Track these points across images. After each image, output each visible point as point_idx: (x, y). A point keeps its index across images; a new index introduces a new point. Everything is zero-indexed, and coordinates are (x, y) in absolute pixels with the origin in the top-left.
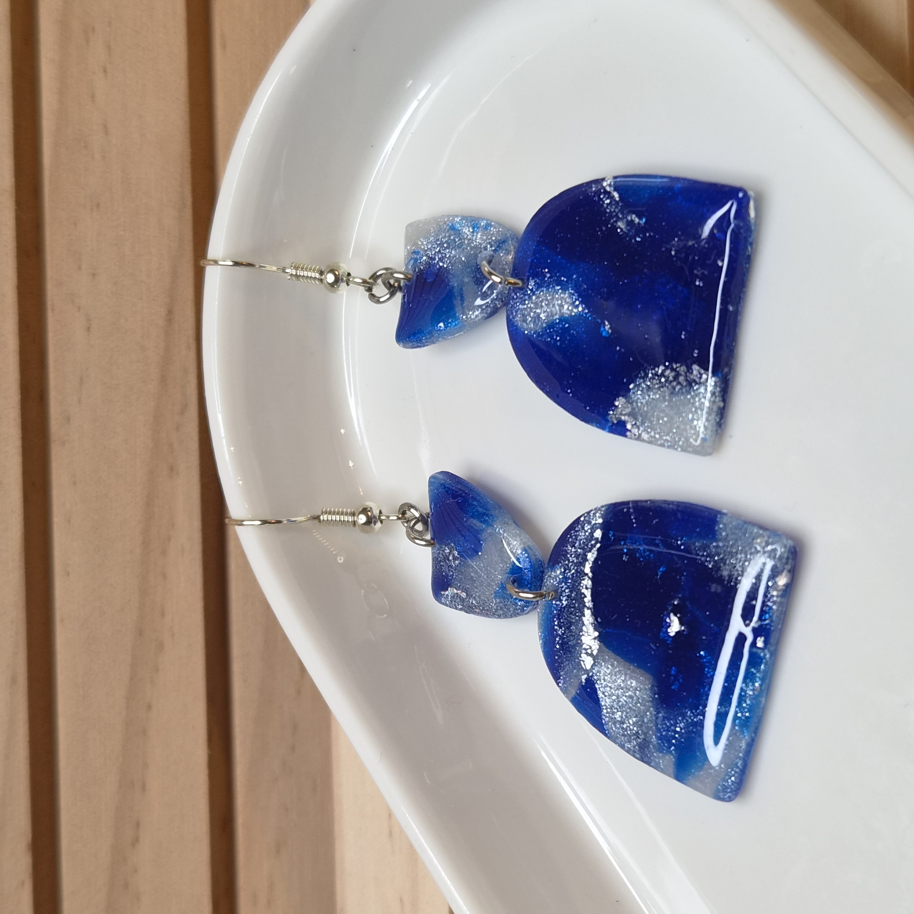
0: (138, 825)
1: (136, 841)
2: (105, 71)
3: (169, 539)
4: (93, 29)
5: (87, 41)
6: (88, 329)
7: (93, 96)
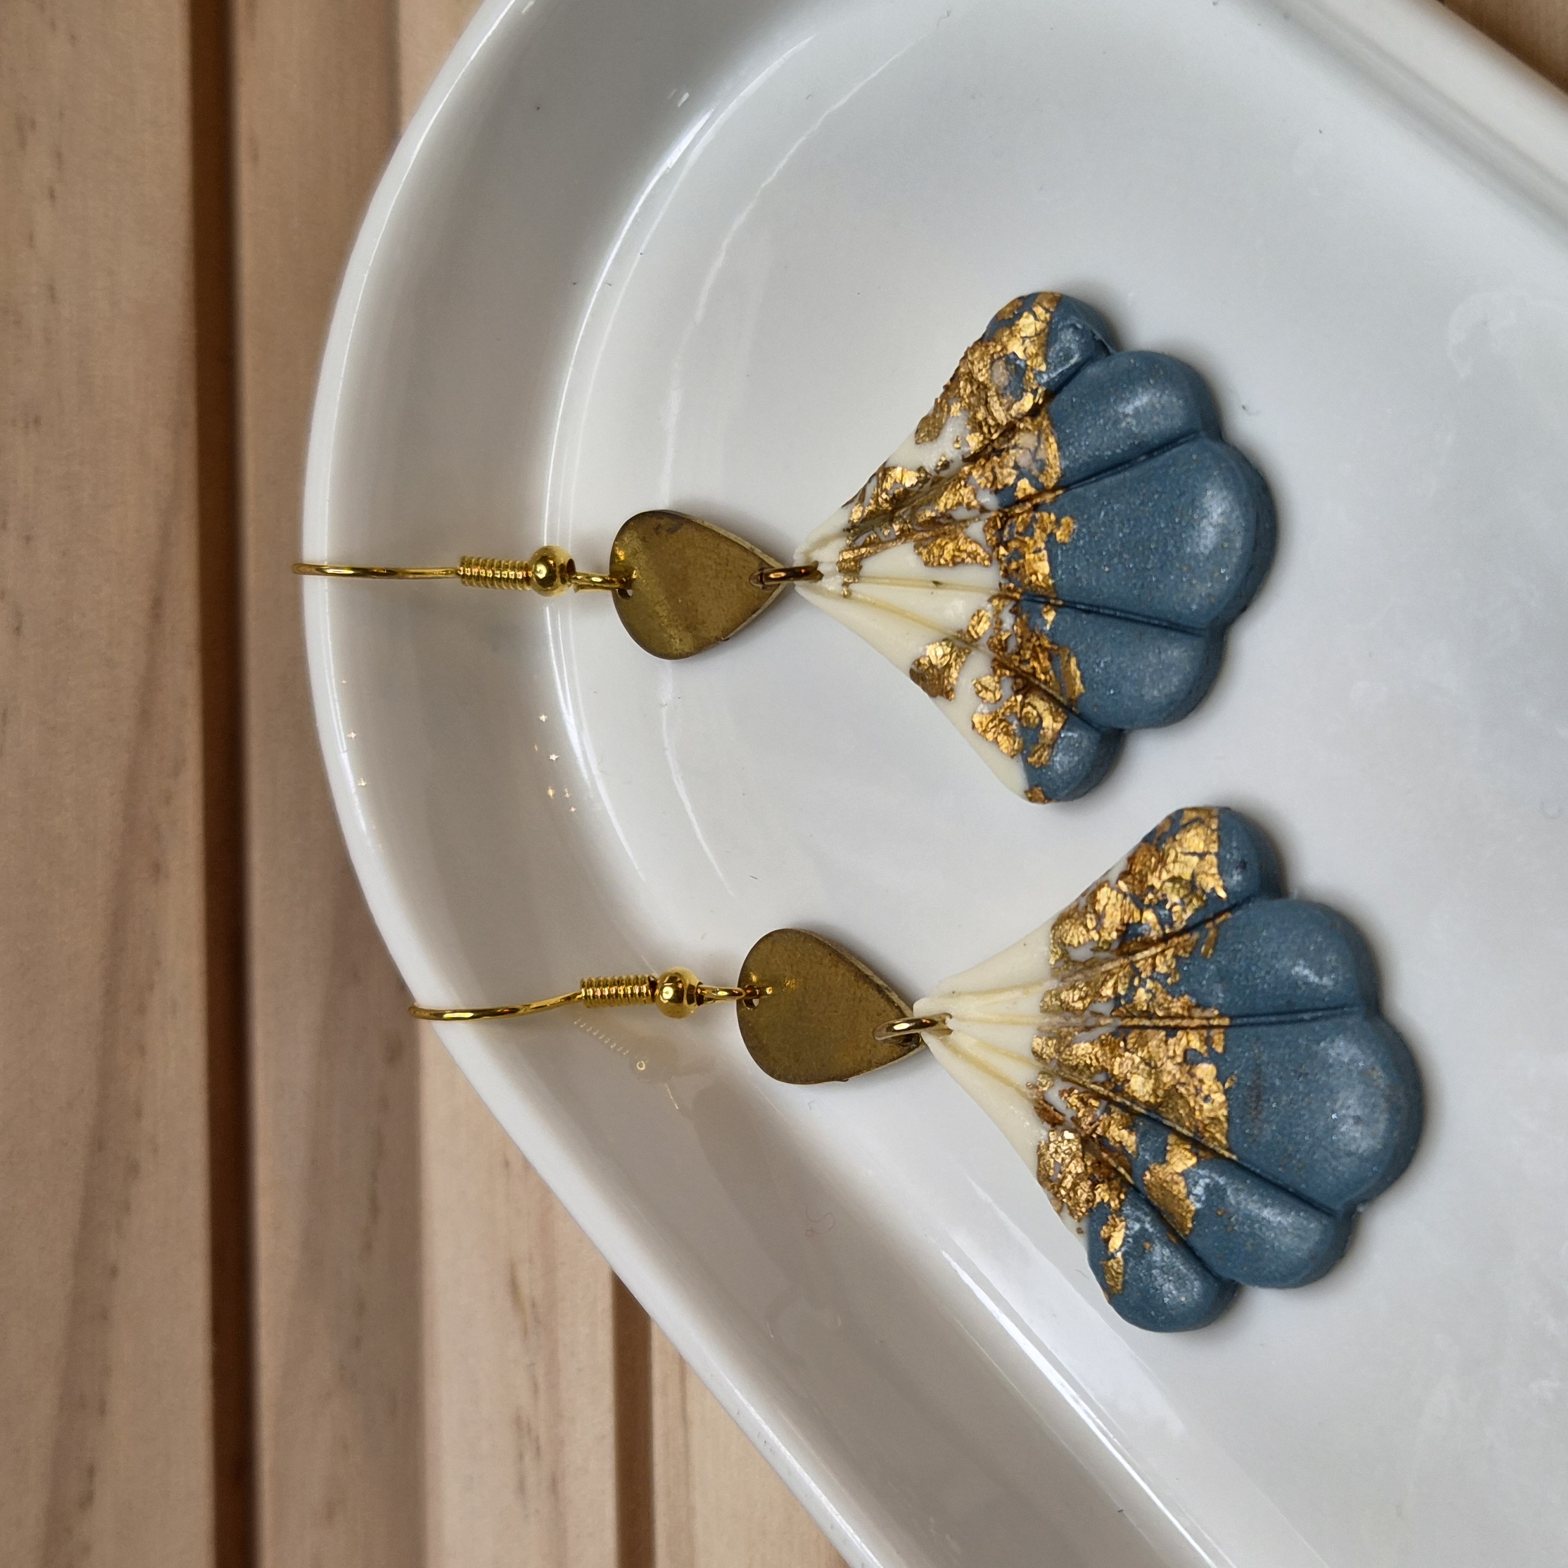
0: (91, 1472)
1: (87, 1500)
2: (52, 196)
3: (151, 987)
4: (33, 124)
5: (23, 144)
6: (18, 630)
7: (31, 238)
